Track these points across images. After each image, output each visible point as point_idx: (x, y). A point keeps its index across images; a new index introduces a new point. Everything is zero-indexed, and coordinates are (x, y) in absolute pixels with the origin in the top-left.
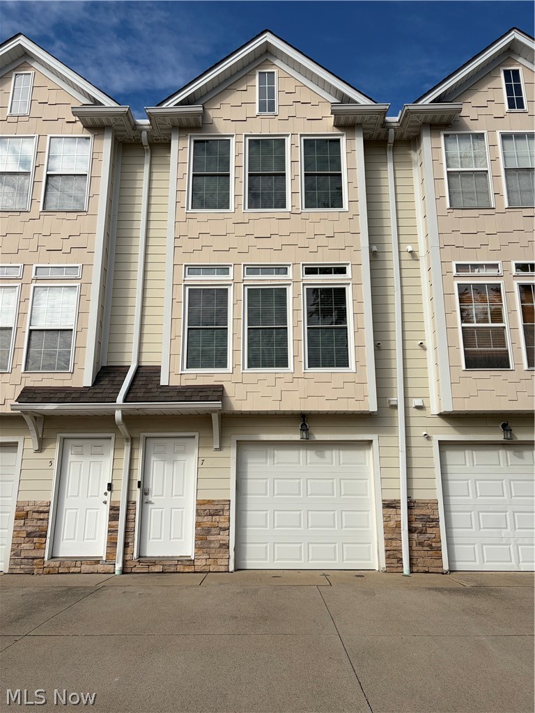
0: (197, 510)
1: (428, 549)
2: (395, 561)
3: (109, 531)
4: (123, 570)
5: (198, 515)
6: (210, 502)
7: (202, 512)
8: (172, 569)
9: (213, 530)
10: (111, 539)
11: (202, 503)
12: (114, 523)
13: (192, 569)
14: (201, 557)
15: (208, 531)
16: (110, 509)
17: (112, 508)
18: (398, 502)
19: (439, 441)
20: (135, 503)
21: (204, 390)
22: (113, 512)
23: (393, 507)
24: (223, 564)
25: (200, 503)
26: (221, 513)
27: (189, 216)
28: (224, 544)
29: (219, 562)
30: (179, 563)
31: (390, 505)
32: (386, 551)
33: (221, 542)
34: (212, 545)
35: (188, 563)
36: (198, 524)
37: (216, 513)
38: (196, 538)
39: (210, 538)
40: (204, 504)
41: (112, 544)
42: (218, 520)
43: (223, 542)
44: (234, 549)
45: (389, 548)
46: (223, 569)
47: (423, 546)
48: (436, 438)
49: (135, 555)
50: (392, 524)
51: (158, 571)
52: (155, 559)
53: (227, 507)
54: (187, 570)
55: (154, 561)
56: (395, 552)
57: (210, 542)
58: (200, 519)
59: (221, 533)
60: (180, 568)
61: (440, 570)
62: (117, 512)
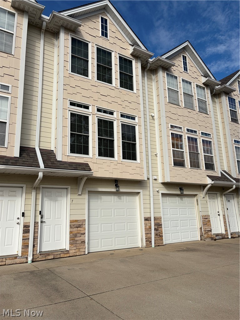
0: (70, 225)
1: (159, 236)
2: (148, 242)
3: (23, 239)
4: (32, 260)
5: (71, 227)
6: (76, 221)
7: (73, 226)
8: (58, 256)
9: (78, 234)
10: (24, 244)
11: (73, 221)
12: (26, 235)
13: (68, 255)
14: (72, 249)
15: (76, 236)
16: (24, 227)
17: (25, 226)
18: (150, 218)
19: (162, 193)
20: (38, 223)
21: (81, 165)
22: (25, 228)
23: (148, 220)
24: (82, 251)
25: (71, 222)
26: (82, 226)
27: (70, 75)
28: (83, 241)
29: (81, 250)
30: (62, 253)
31: (147, 219)
32: (146, 238)
33: (82, 240)
34: (78, 242)
35: (66, 253)
36: (71, 232)
37: (79, 226)
38: (70, 239)
39: (76, 239)
40: (74, 222)
41: (25, 246)
42: (80, 230)
43: (83, 240)
44: (88, 244)
45: (147, 237)
46: (83, 253)
47: (157, 235)
48: (161, 192)
49: (38, 251)
50: (148, 227)
51: (51, 258)
52: (49, 252)
53: (84, 223)
54: (65, 256)
55: (48, 253)
56: (149, 239)
57: (77, 241)
58: (72, 230)
59: (82, 236)
60: (62, 255)
61: (162, 244)
62: (28, 228)
